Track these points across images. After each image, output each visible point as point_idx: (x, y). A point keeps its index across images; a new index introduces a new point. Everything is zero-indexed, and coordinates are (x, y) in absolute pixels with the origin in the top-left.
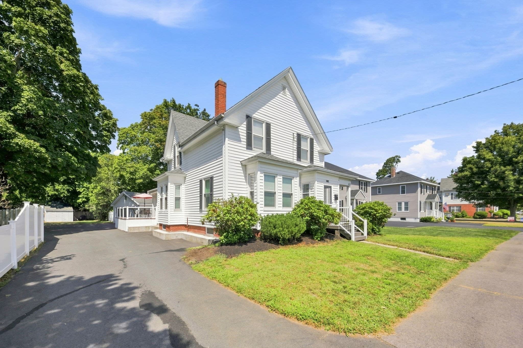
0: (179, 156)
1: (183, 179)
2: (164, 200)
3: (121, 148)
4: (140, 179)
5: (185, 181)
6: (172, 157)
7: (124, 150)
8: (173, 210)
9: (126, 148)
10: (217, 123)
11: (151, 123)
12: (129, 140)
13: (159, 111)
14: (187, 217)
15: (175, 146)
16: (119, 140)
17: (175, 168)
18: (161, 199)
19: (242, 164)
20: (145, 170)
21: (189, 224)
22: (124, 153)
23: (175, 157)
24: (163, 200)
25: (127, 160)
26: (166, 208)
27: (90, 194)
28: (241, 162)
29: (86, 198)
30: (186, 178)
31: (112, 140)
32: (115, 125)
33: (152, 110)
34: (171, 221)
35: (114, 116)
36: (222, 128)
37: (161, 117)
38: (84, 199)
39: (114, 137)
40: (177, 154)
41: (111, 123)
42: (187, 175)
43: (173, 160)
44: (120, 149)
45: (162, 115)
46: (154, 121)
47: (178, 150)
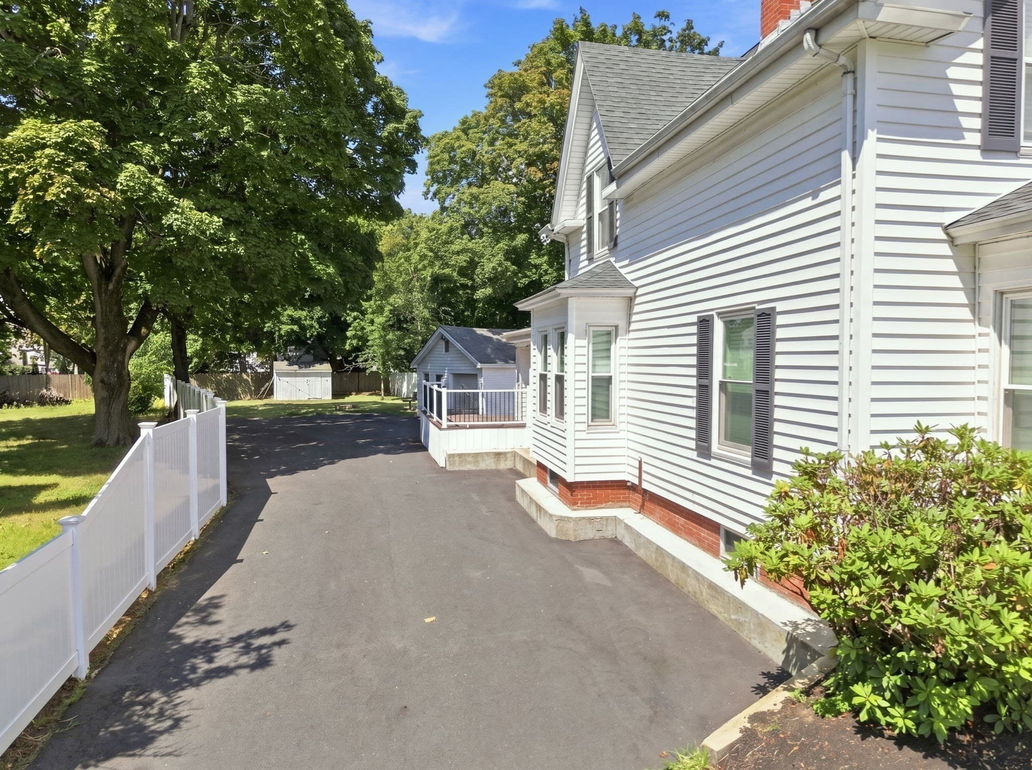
0: (607, 214)
1: (621, 304)
2: (551, 382)
3: (435, 195)
4: (484, 285)
5: (630, 315)
6: (581, 219)
7: (444, 202)
8: (584, 427)
9: (448, 195)
10: (816, 40)
11: (518, 105)
12: (457, 168)
13: (540, 62)
14: (637, 456)
15: (590, 180)
16: (432, 172)
17: (591, 260)
18: (543, 378)
19: (951, 240)
20: (500, 257)
21: (645, 486)
22: (443, 209)
23: (590, 219)
24: (549, 382)
25: (451, 229)
26: (560, 412)
27: (369, 328)
28: (946, 228)
29: (360, 338)
30: (638, 300)
31: (407, 178)
32: (414, 129)
33: (518, 64)
34: (579, 469)
35: (412, 106)
36: (843, 60)
37: (547, 79)
38: (355, 342)
39: (413, 166)
40: (599, 207)
41: (403, 126)
42: (640, 291)
43: (585, 229)
44: (432, 199)
45: (548, 74)
46: (526, 98)
47: (602, 192)
